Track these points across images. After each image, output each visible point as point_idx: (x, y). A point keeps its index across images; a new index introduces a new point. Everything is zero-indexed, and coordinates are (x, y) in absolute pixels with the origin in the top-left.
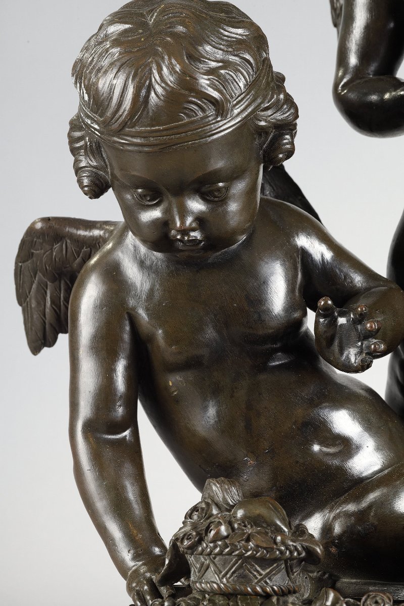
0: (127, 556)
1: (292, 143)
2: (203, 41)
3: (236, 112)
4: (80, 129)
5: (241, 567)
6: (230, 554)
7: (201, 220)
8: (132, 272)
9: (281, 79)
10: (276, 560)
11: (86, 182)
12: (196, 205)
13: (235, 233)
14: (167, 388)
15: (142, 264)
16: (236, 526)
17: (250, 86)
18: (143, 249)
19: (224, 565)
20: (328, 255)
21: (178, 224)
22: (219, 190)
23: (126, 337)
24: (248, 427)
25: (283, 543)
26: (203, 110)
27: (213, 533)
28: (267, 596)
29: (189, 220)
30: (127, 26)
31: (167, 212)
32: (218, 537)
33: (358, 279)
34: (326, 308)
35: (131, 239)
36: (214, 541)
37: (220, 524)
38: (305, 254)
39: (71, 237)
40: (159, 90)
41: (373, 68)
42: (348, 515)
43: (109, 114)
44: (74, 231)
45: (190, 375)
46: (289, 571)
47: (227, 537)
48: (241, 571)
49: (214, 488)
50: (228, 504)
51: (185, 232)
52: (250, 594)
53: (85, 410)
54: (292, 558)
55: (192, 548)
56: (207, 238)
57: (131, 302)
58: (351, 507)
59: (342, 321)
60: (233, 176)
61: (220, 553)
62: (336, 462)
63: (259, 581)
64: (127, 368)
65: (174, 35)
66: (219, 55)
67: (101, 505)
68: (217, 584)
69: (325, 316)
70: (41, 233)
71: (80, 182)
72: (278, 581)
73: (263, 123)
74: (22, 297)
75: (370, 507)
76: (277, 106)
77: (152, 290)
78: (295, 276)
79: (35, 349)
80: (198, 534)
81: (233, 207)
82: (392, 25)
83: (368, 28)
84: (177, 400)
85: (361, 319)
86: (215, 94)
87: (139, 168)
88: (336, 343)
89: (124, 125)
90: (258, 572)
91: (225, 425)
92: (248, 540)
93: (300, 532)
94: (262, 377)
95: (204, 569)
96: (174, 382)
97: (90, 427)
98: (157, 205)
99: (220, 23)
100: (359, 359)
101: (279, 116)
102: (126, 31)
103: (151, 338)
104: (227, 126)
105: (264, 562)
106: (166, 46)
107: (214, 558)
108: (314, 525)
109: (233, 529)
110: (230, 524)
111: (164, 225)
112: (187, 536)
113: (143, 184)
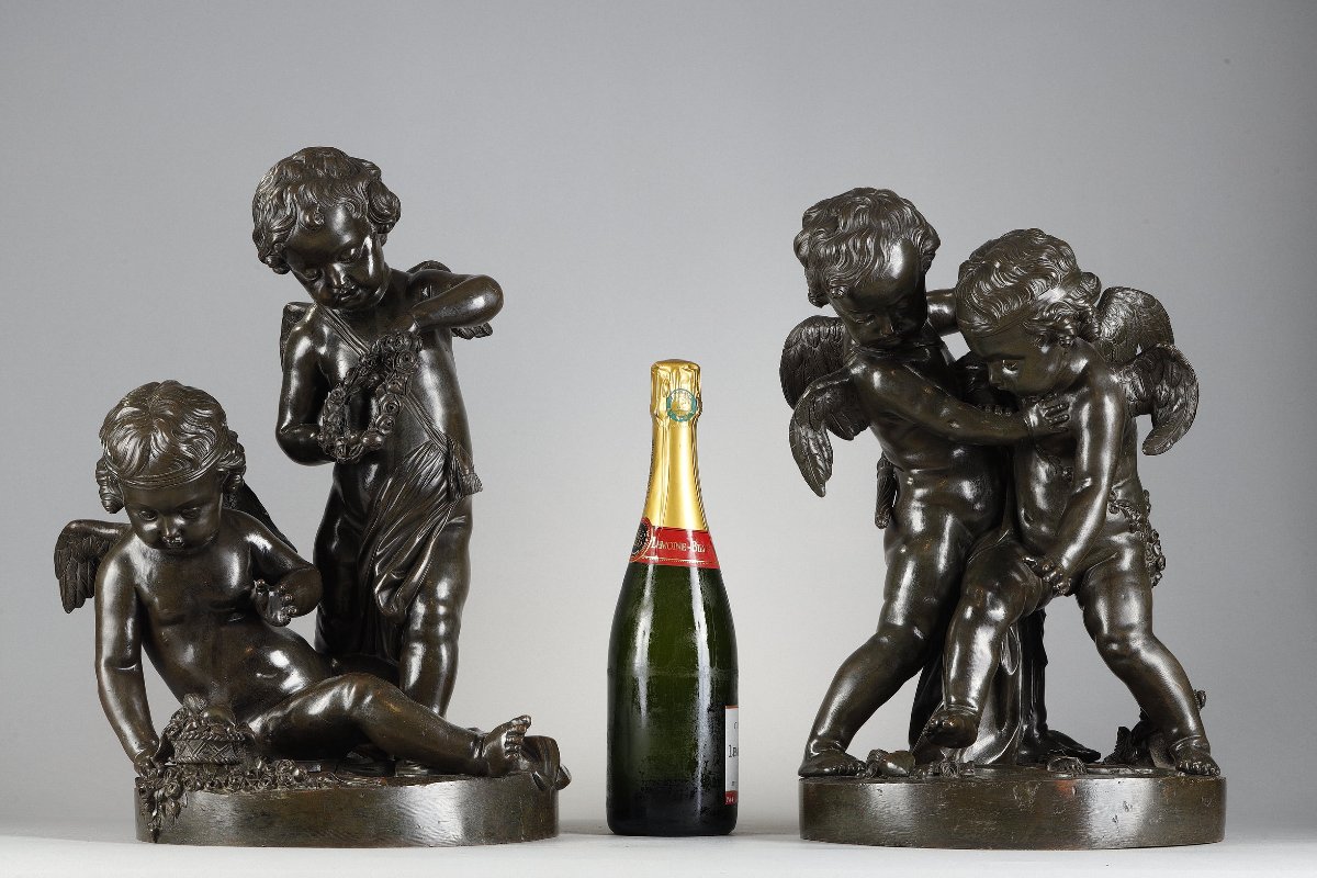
0: (134, 746)
2: (184, 421)
3: (204, 464)
4: (104, 469)
5: (205, 747)
6: (198, 739)
7: (182, 530)
8: (137, 560)
9: (235, 436)
10: (226, 742)
11: (108, 503)
12: (180, 521)
13: (204, 537)
14: (161, 637)
15: (144, 556)
16: (203, 722)
17: (212, 447)
18: (144, 546)
19: (195, 746)
20: (269, 547)
21: (168, 533)
22: (194, 511)
23: (133, 603)
24: (214, 662)
26: (182, 464)
27: (188, 727)
28: (221, 765)
29: (174, 531)
30: (136, 410)
31: (160, 525)
32: (191, 728)
33: (289, 563)
34: (262, 586)
35: (136, 540)
36: (189, 730)
37: (192, 721)
38: (253, 546)
39: (97, 534)
40: (155, 453)
42: (277, 718)
43: (124, 466)
44: (97, 530)
45: (176, 628)
46: (235, 749)
47: (197, 729)
48: (205, 750)
51: (172, 538)
53: (107, 651)
54: (236, 742)
55: (175, 735)
56: (184, 540)
57: (137, 581)
58: (278, 714)
59: (271, 594)
60: (202, 503)
61: (193, 739)
62: (271, 685)
63: (217, 756)
64: (134, 624)
65: (164, 417)
66: (193, 429)
67: (118, 713)
68: (191, 758)
69: (261, 592)
70: (75, 531)
71: (104, 504)
72: (228, 756)
73: (221, 470)
74: (59, 572)
75: (290, 713)
76: (231, 458)
77: (151, 573)
78: (246, 563)
79: (69, 609)
80: (179, 727)
81: (203, 521)
83: (298, 391)
84: (167, 645)
85: (283, 593)
86: (190, 455)
87: (143, 500)
88: (269, 608)
89: (134, 473)
90: (216, 750)
91: (200, 661)
92: (209, 730)
93: (244, 726)
94: (224, 629)
95: (182, 750)
96: (166, 632)
97: (110, 663)
98: (154, 521)
99: (194, 406)
101: (232, 464)
102: (135, 412)
103: (151, 604)
104: (199, 473)
105: (219, 744)
106: (160, 424)
107: (189, 742)
108: (256, 725)
109: (201, 724)
110: (199, 721)
111: (159, 533)
112: (172, 729)
113: (146, 508)
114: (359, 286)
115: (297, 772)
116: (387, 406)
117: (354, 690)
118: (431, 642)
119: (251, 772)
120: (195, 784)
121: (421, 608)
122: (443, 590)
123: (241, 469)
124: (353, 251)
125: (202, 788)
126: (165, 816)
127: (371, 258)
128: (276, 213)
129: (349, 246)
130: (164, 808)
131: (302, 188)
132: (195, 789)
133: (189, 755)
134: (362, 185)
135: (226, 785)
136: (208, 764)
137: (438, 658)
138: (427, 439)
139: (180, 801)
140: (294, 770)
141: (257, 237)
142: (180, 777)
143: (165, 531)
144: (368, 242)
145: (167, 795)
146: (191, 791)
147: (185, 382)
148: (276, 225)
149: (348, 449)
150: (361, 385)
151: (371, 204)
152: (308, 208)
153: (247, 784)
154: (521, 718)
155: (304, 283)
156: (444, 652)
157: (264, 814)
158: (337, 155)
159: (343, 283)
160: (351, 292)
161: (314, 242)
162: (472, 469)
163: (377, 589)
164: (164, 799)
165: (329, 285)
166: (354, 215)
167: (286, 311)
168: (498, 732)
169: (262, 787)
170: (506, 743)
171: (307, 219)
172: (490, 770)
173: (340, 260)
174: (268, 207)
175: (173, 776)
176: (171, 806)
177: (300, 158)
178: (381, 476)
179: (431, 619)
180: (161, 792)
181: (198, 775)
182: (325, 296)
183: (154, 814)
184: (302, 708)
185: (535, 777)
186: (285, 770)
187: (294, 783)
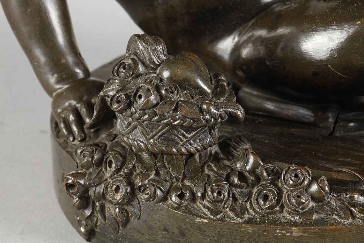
5: (168, 131)
6: (158, 121)
10: (201, 127)
16: (163, 92)
19: (152, 129)
25: (208, 111)
27: (142, 101)
28: (191, 155)
32: (147, 105)
36: (143, 109)
46: (211, 131)
47: (156, 105)
48: (168, 135)
49: (140, 46)
50: (154, 63)
52: (176, 155)
54: (215, 124)
61: (149, 120)
63: (184, 144)
68: (145, 144)
72: (201, 141)
80: (128, 97)
90: (184, 136)
92: (176, 110)
95: (132, 128)
105: (190, 128)
107: (143, 122)
109: (161, 97)
110: (158, 90)
120: (155, 192)
140: (309, 185)
153: (235, 199)
176: (112, 210)
180: (100, 190)
183: (88, 213)
186: (295, 185)
187: (312, 204)
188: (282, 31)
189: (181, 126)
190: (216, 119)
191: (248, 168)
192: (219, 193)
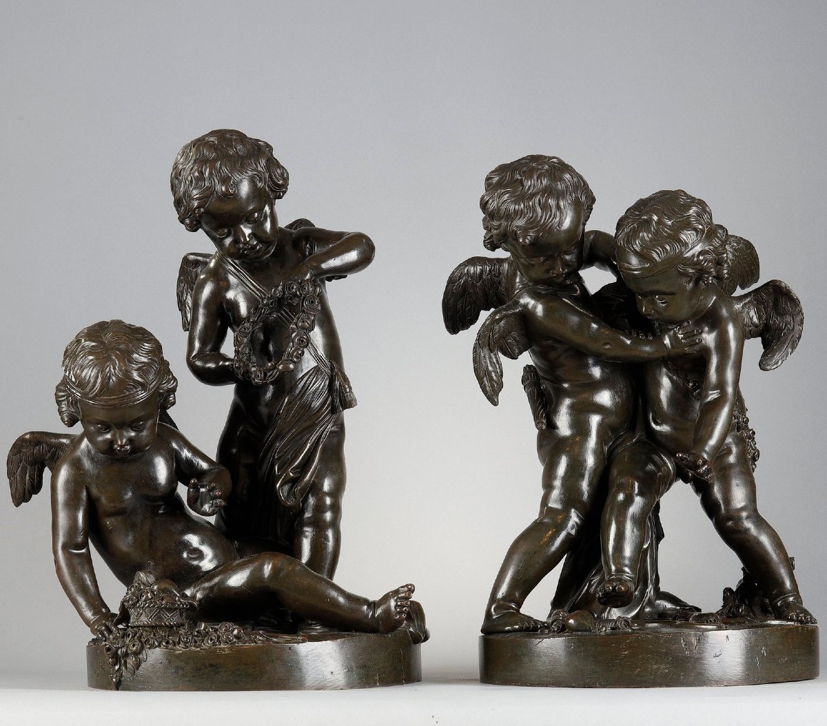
0: (89, 614)
1: (174, 399)
2: (133, 352)
3: (150, 387)
4: (62, 391)
5: (158, 612)
6: (154, 606)
7: (131, 440)
8: (87, 464)
10: (176, 609)
11: (65, 418)
12: (129, 433)
13: (144, 445)
14: (106, 525)
15: (92, 459)
16: (155, 593)
17: (156, 374)
19: (150, 612)
21: (120, 443)
22: (140, 425)
23: (84, 498)
24: (150, 545)
25: (179, 600)
26: (135, 388)
27: (144, 598)
28: (171, 627)
29: (124, 440)
30: (93, 344)
31: (112, 436)
32: (147, 599)
33: (204, 465)
34: (194, 484)
36: (145, 601)
37: (148, 592)
38: (177, 454)
39: (46, 443)
40: (114, 378)
41: (209, 348)
42: (204, 589)
43: (88, 389)
45: (119, 518)
46: (181, 614)
47: (152, 599)
48: (159, 615)
49: (142, 575)
51: (122, 446)
52: (163, 626)
54: (183, 608)
55: (134, 605)
56: (131, 448)
57: (87, 480)
58: (207, 585)
59: (203, 490)
60: (145, 419)
61: (149, 606)
62: (195, 563)
63: (168, 619)
64: (84, 514)
65: (119, 350)
66: (142, 359)
68: (146, 622)
69: (193, 488)
70: (29, 441)
71: (62, 419)
72: (176, 619)
73: (161, 391)
74: (10, 474)
75: (215, 585)
76: (169, 382)
77: (99, 474)
80: (137, 598)
81: (145, 433)
82: (219, 323)
83: (206, 327)
84: (111, 532)
85: (212, 489)
86: (140, 379)
87: (101, 415)
88: (199, 501)
89: (96, 395)
90: (167, 615)
91: (138, 544)
92: (162, 600)
94: (157, 519)
95: (139, 615)
96: (110, 522)
97: (65, 547)
98: (108, 432)
99: (141, 341)
100: (211, 509)
101: (169, 386)
102: (93, 346)
103: (98, 499)
104: (147, 394)
105: (170, 610)
106: (116, 355)
107: (145, 609)
109: (154, 595)
110: (152, 592)
111: (111, 443)
113: (101, 423)
114: (260, 241)
115: (236, 632)
116: (299, 340)
117: (270, 566)
118: (319, 527)
119: (198, 632)
120: (153, 642)
121: (311, 501)
122: (327, 485)
123: (173, 390)
124: (256, 214)
125: (159, 646)
126: (126, 667)
127: (269, 220)
128: (197, 184)
129: (254, 211)
130: (125, 662)
131: (218, 164)
132: (152, 646)
133: (144, 620)
134: (263, 162)
135: (179, 643)
136: (161, 627)
137: (326, 538)
138: (316, 365)
139: (141, 656)
140: (232, 629)
141: (178, 203)
142: (140, 638)
143: (117, 441)
144: (267, 208)
145: (129, 652)
146: (150, 648)
147: (127, 322)
148: (195, 193)
149: (265, 374)
150: (263, 322)
151: (270, 176)
152: (225, 180)
153: (195, 642)
154: (407, 586)
155: (214, 239)
156: (330, 533)
157: (211, 665)
158: (241, 137)
159: (248, 239)
160: (254, 247)
161: (228, 207)
162: (350, 388)
163: (278, 485)
164: (126, 655)
165: (236, 241)
166: (259, 185)
167: (185, 260)
168: (386, 598)
169: (208, 644)
170: (396, 606)
171: (224, 189)
172: (381, 628)
173: (248, 221)
174: (189, 178)
175: (133, 637)
176: (131, 661)
177: (212, 139)
178: (278, 395)
179: (319, 509)
180: (124, 650)
181: (154, 635)
182: (232, 250)
183: (117, 667)
184: (223, 582)
185: (410, 632)
186: (226, 630)
187: (235, 640)
188: (216, 580)
189: (165, 608)
190: (183, 605)
191: (202, 629)
192: (187, 639)
